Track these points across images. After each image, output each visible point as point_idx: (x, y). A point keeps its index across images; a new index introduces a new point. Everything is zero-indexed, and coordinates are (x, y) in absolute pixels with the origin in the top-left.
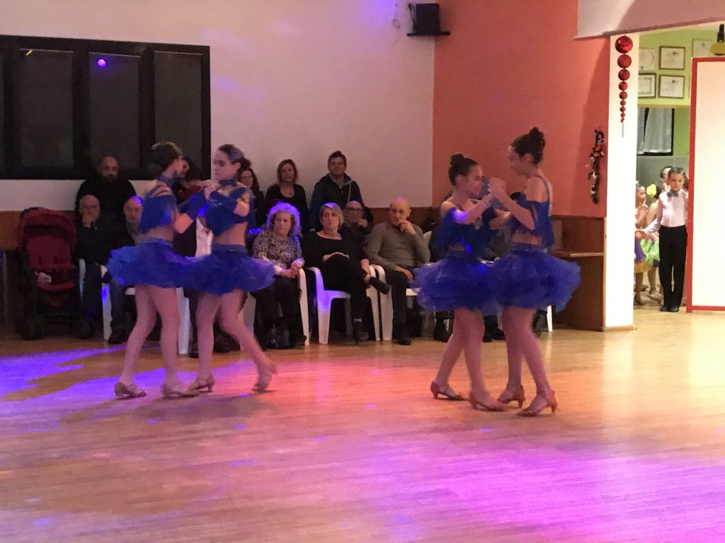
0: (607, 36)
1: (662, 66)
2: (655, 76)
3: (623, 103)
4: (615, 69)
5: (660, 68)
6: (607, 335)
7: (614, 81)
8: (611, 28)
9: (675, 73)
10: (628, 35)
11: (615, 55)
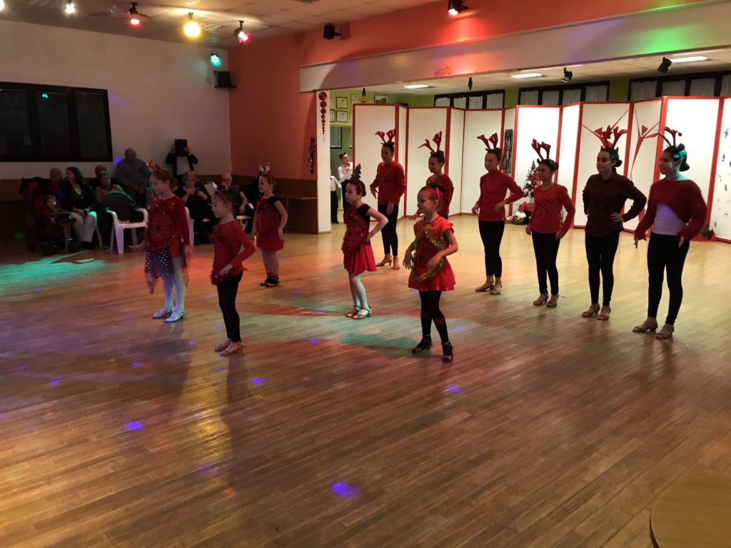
0: (315, 91)
1: (338, 106)
2: (335, 111)
3: (323, 125)
4: (319, 108)
5: (337, 107)
6: (320, 236)
7: (319, 114)
8: (317, 87)
9: (344, 110)
10: (325, 91)
11: (319, 101)
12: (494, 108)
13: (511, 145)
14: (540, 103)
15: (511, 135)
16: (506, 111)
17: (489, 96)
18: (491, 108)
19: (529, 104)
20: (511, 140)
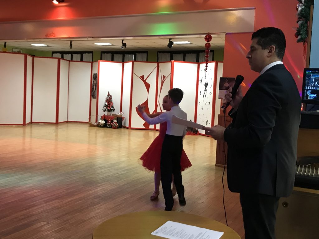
12: (87, 61)
13: (96, 82)
14: (112, 60)
15: (96, 77)
16: (93, 63)
17: (84, 55)
18: (85, 61)
19: (107, 60)
20: (96, 79)
